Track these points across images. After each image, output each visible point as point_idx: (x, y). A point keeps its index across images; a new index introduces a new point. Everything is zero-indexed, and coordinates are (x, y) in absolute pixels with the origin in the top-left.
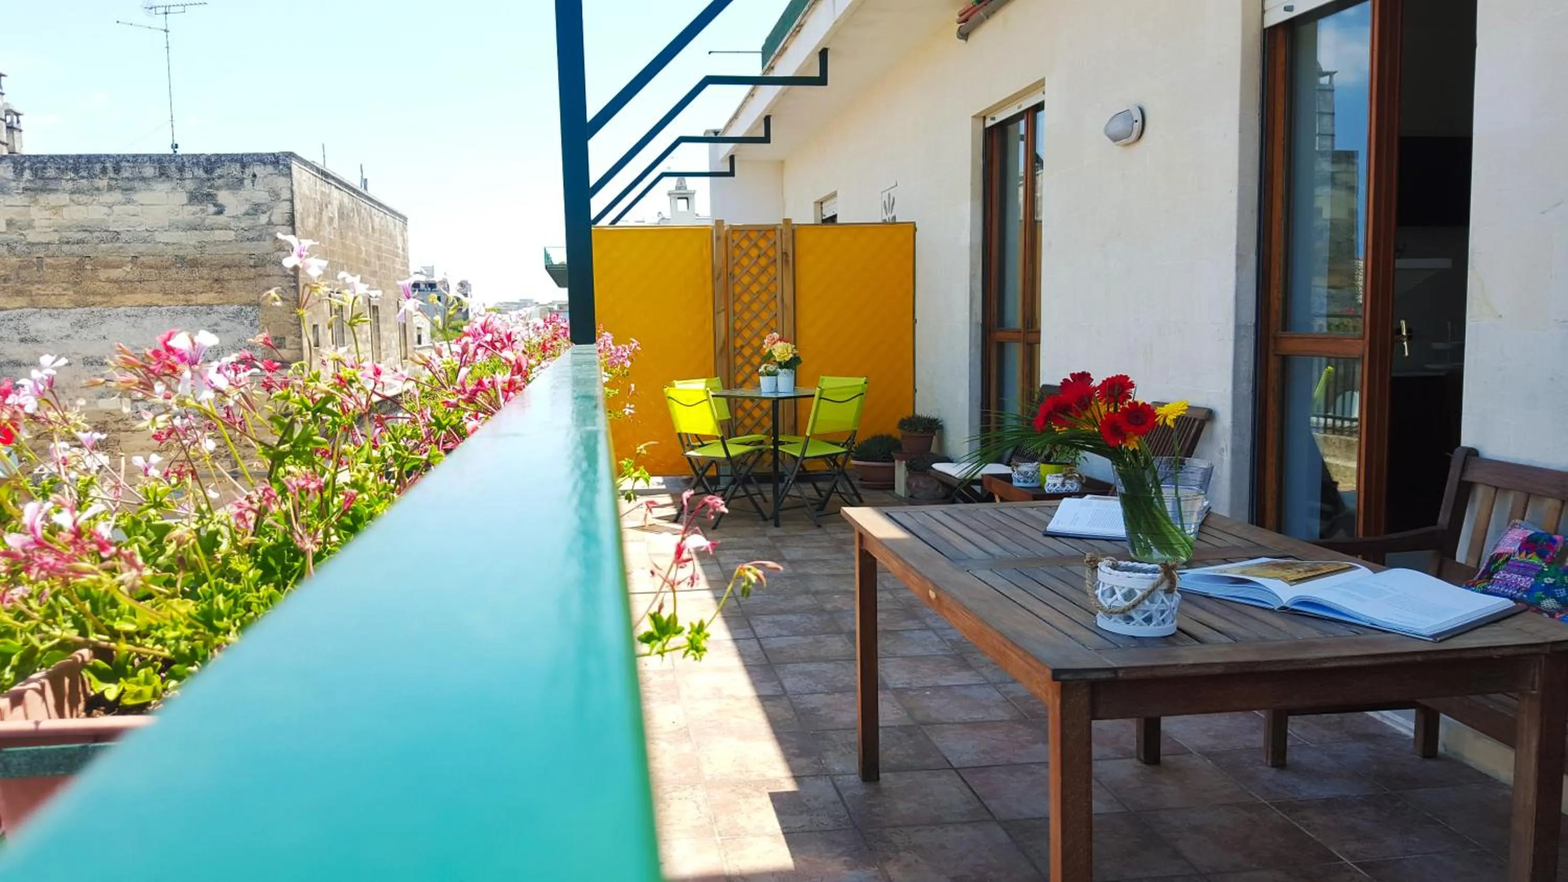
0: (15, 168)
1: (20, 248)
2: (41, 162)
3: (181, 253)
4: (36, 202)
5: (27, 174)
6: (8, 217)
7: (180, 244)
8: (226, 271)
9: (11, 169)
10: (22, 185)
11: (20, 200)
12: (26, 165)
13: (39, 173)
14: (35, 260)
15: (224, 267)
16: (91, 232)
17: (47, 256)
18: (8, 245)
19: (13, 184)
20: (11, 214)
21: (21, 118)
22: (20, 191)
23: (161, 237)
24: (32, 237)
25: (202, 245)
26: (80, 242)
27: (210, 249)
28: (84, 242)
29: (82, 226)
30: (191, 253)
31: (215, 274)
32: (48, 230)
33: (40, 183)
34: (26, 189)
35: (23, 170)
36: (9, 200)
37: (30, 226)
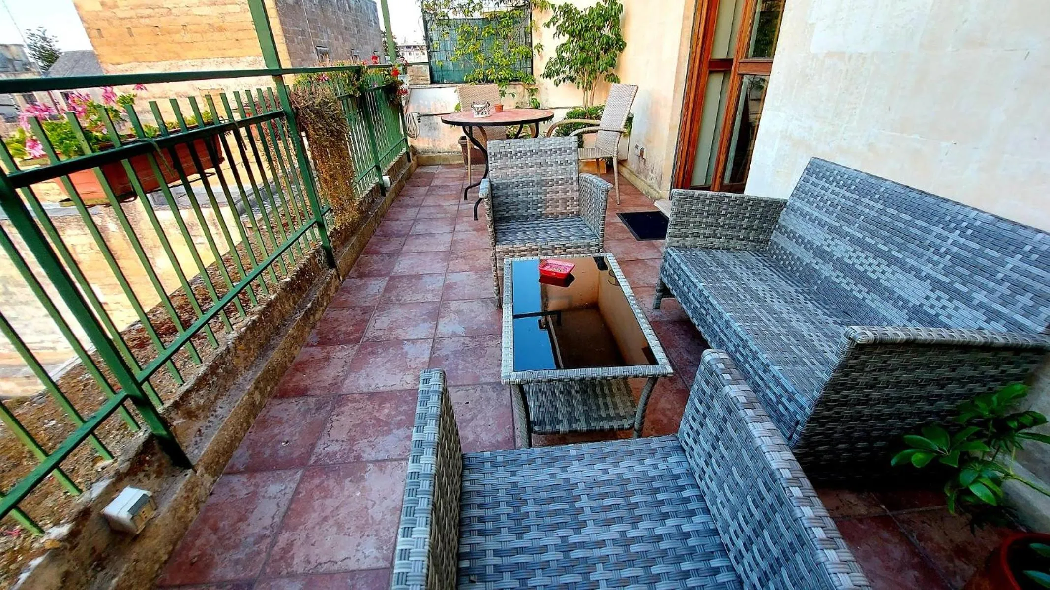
1: (115, 22)
3: (211, 22)
7: (208, 16)
8: (241, 34)
15: (239, 30)
16: (153, 9)
23: (196, 11)
24: (119, 14)
25: (223, 15)
26: (149, 16)
27: (228, 18)
28: (151, 16)
29: (147, 5)
30: (217, 22)
31: (235, 36)
32: (126, 8)
37: (116, 6)
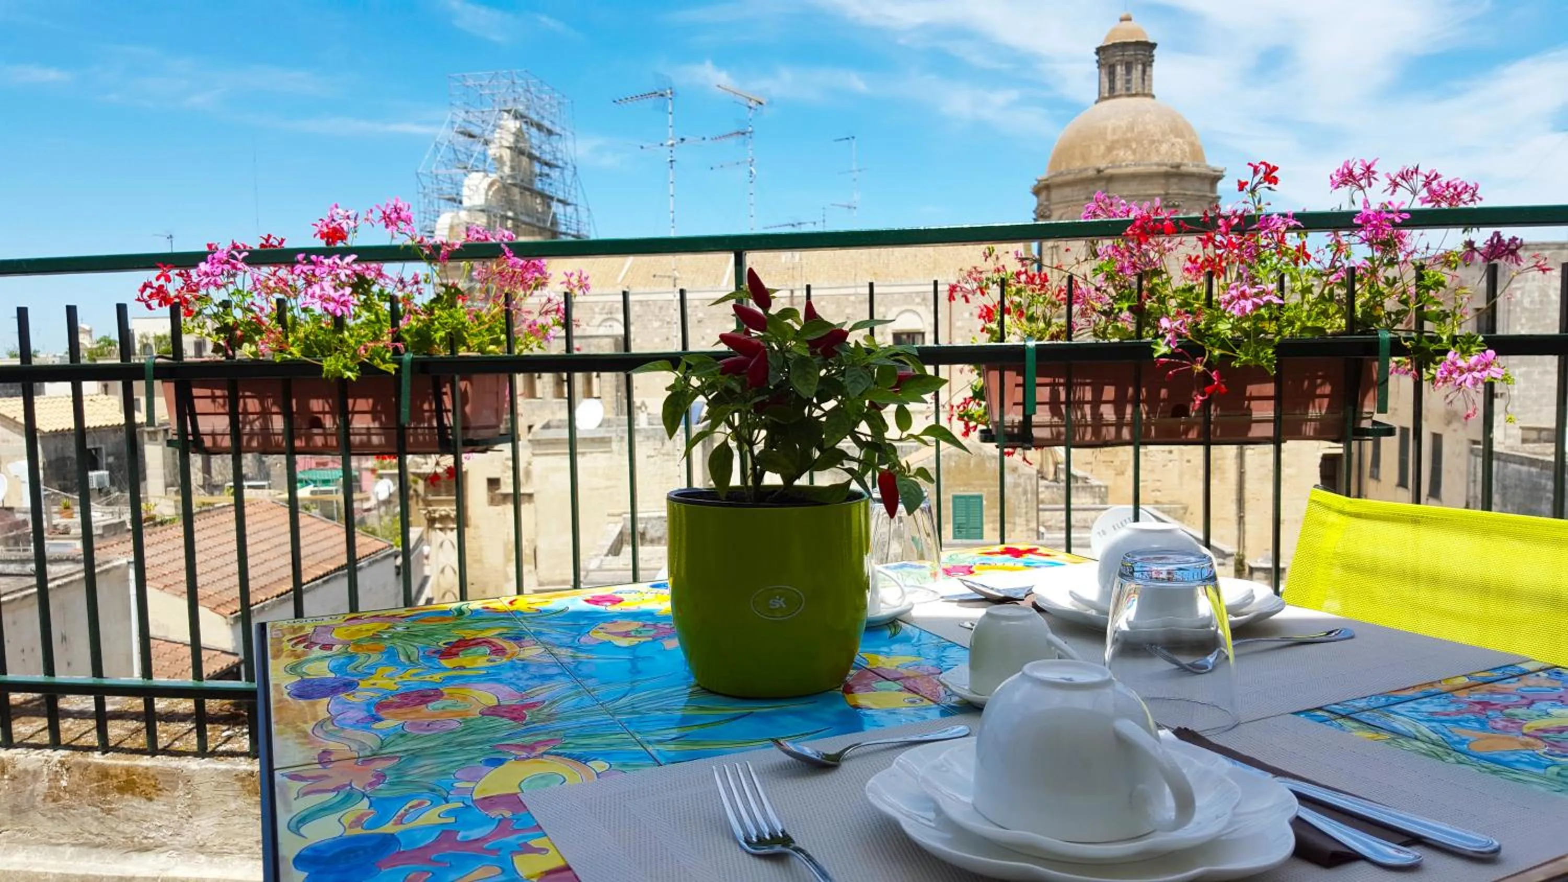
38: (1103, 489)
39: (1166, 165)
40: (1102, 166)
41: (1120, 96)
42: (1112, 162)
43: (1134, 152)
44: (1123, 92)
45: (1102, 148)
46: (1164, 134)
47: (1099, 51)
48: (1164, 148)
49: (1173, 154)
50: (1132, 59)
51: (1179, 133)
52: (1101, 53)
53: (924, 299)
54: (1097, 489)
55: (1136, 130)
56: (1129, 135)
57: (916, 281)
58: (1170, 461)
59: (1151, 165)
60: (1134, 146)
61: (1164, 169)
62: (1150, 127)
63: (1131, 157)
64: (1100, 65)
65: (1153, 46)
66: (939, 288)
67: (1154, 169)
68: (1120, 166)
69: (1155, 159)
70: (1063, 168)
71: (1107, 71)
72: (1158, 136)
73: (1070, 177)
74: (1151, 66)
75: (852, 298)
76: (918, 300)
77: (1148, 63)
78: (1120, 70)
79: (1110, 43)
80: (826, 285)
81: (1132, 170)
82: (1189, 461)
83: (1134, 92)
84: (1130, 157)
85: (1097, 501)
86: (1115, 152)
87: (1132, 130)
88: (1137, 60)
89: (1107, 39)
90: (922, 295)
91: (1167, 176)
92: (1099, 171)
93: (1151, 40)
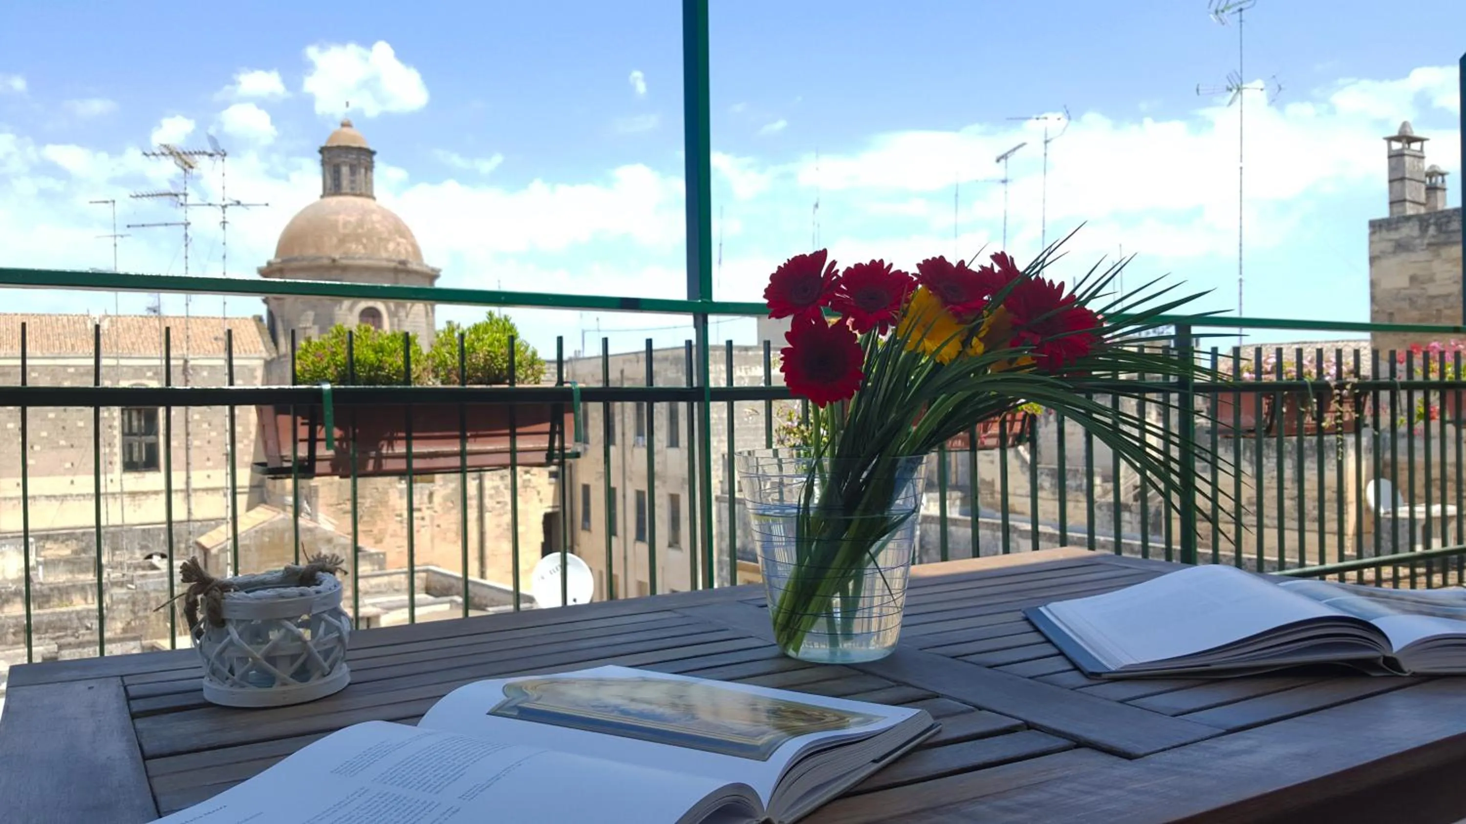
0: (1421, 226)
1: (1421, 302)
2: (1446, 216)
4: (1438, 255)
5: (1432, 230)
6: (1411, 272)
9: (1417, 227)
10: (1426, 241)
11: (1422, 256)
12: (1432, 221)
13: (1444, 228)
14: (1434, 312)
17: (1446, 308)
18: (1410, 299)
19: (1418, 241)
20: (1413, 270)
21: (1446, 177)
22: (1424, 247)
24: (1432, 290)
33: (1443, 237)
34: (1430, 245)
35: (1428, 226)
36: (1414, 257)
37: (1431, 280)
38: (381, 556)
39: (394, 261)
40: (337, 256)
41: (346, 194)
42: (345, 253)
43: (365, 247)
44: (348, 191)
45: (335, 240)
46: (390, 233)
47: (322, 150)
48: (391, 246)
49: (399, 252)
50: (355, 162)
51: (402, 236)
52: (326, 153)
53: (156, 374)
54: (376, 557)
55: (365, 227)
56: (360, 231)
57: (148, 354)
58: (423, 526)
59: (382, 259)
60: (365, 241)
61: (393, 265)
62: (378, 226)
63: (363, 251)
64: (324, 163)
65: (373, 153)
66: (173, 362)
67: (384, 264)
68: (353, 258)
69: (384, 255)
70: (296, 254)
71: (332, 169)
72: (385, 235)
73: (305, 263)
74: (371, 170)
75: (71, 370)
76: (149, 374)
77: (369, 167)
78: (345, 170)
79: (335, 144)
80: (39, 354)
81: (365, 262)
82: (438, 526)
83: (358, 192)
84: (361, 250)
85: (376, 567)
86: (348, 245)
87: (362, 227)
88: (360, 164)
89: (331, 139)
90: (154, 370)
91: (396, 271)
92: (334, 260)
93: (372, 148)
